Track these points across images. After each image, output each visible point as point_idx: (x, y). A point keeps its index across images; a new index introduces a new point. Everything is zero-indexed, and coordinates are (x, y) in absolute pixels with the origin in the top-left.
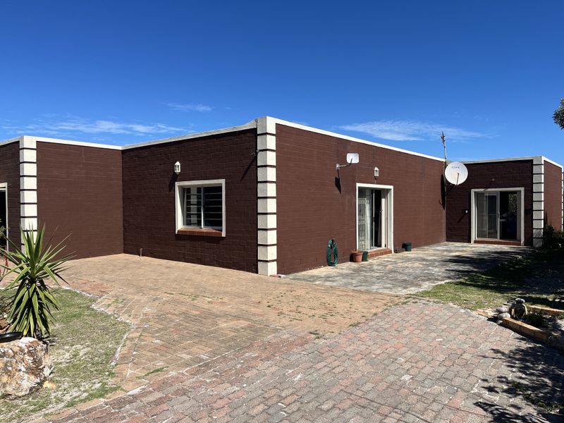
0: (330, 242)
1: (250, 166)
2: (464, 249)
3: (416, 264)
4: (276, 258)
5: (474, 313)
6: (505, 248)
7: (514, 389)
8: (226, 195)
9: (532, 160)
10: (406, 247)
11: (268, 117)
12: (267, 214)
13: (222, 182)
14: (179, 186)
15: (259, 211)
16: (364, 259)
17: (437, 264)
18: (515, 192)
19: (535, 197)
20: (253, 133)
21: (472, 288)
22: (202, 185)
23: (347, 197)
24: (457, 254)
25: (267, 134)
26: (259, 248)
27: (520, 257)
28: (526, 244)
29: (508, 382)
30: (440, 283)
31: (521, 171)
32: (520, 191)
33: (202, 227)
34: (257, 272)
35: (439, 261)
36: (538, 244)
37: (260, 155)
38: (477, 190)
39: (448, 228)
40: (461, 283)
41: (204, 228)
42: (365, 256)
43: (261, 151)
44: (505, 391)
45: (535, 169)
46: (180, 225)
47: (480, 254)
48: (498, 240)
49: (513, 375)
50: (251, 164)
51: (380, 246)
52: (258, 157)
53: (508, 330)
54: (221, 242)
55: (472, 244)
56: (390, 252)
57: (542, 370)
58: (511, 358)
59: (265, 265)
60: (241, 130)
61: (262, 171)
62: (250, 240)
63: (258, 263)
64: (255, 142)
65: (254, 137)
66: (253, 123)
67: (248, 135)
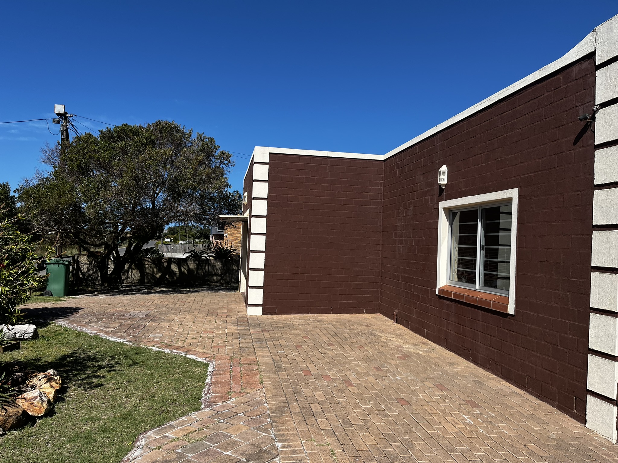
13: (512, 195)
14: (444, 209)
22: (477, 204)
26: (592, 360)
33: (477, 286)
37: (602, 118)
41: (480, 290)
43: (604, 104)
52: (596, 123)
59: (606, 411)
60: (558, 68)
61: (606, 157)
62: (569, 333)
63: (587, 399)
64: (590, 89)
65: (589, 75)
66: (587, 44)
67: (574, 77)
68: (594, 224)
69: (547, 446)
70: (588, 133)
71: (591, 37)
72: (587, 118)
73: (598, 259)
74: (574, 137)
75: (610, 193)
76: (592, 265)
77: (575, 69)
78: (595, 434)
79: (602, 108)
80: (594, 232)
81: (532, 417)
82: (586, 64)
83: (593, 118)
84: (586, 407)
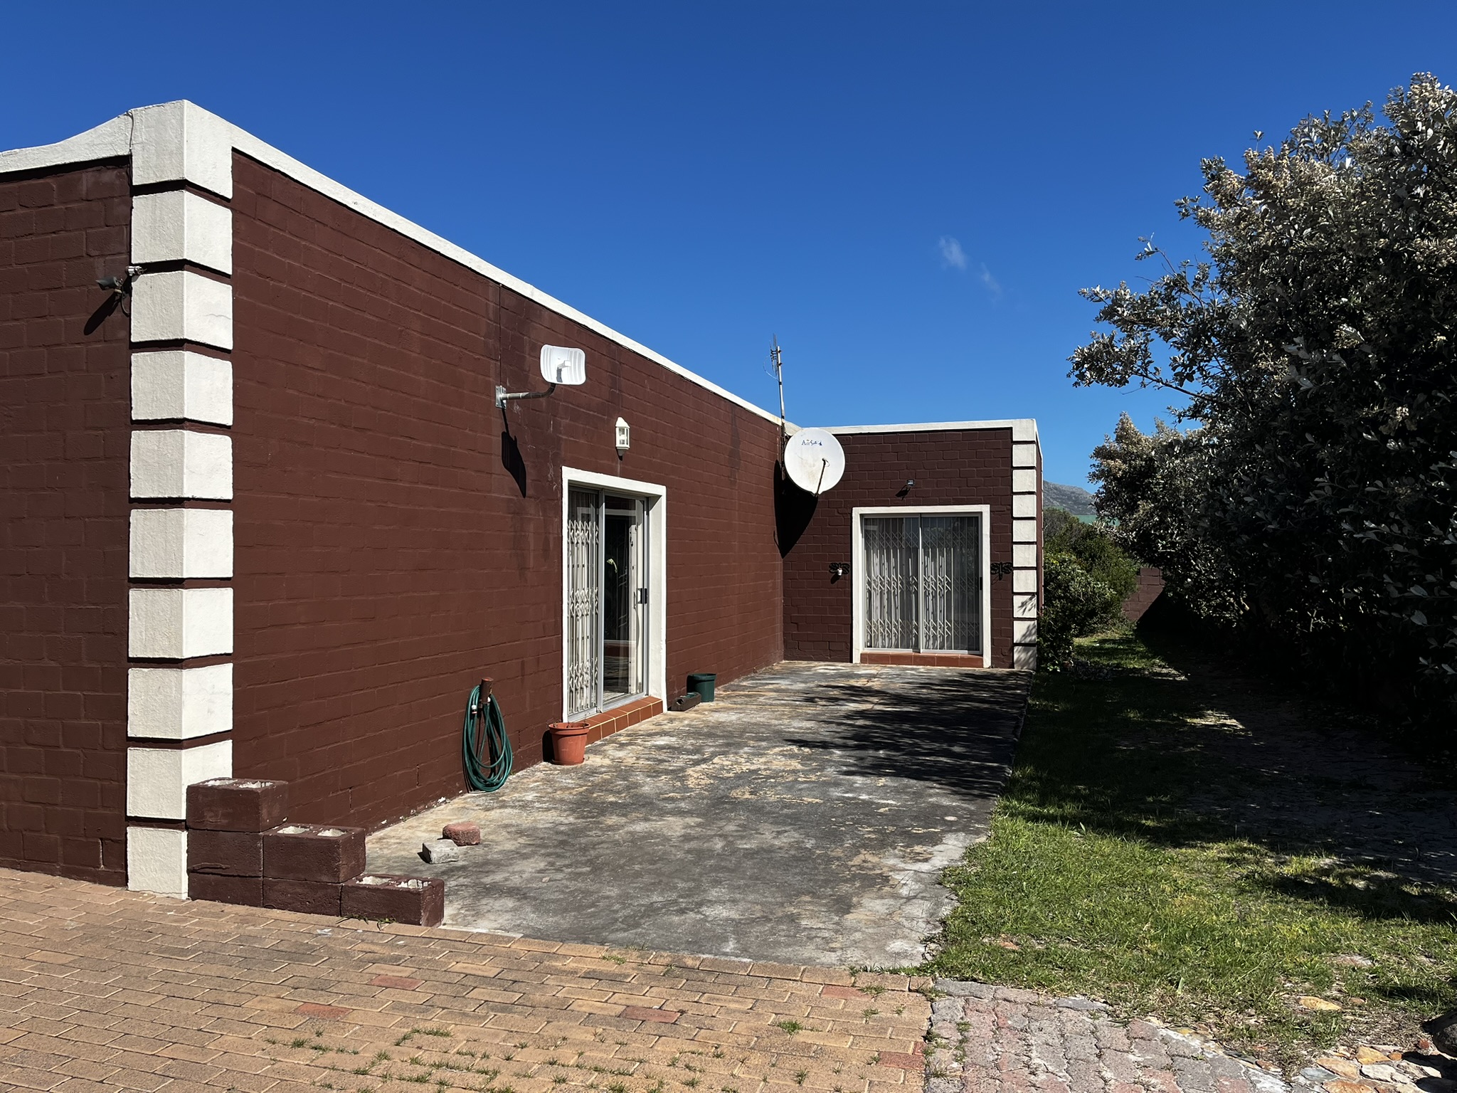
4: (228, 728)
9: (1010, 431)
10: (697, 688)
15: (136, 570)
18: (970, 517)
19: (1019, 531)
23: (534, 518)
25: (183, 186)
28: (994, 662)
31: (982, 458)
32: (980, 516)
34: (121, 882)
37: (146, 290)
38: (866, 510)
45: (1017, 455)
51: (626, 691)
52: (134, 300)
55: (856, 667)
56: (657, 708)
59: (167, 846)
60: (48, 164)
61: (155, 368)
62: (83, 715)
63: (128, 835)
64: (118, 228)
65: (116, 200)
66: (111, 135)
67: (84, 193)
68: (132, 496)
69: (67, 944)
70: (116, 315)
71: (119, 122)
72: (115, 287)
73: (143, 563)
74: (86, 318)
75: (165, 438)
76: (131, 575)
77: (87, 177)
78: (146, 897)
79: (145, 273)
80: (133, 512)
81: (17, 905)
82: (109, 176)
83: (128, 289)
84: (126, 851)
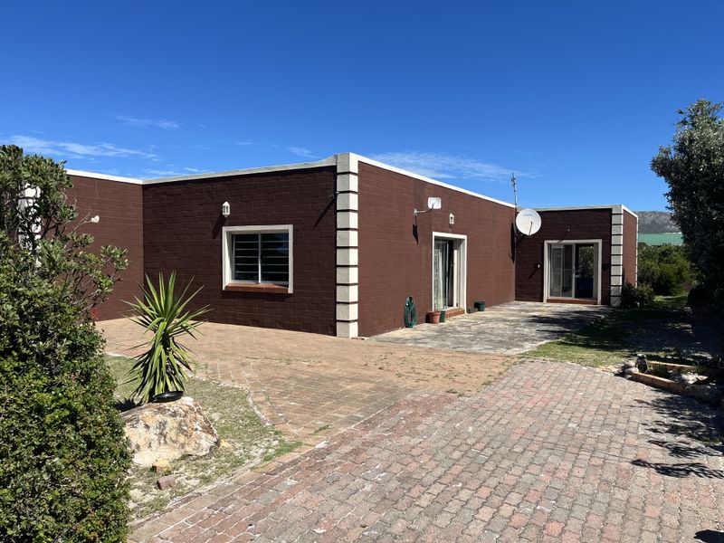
0: (408, 299)
1: (326, 211)
2: (542, 309)
3: (501, 325)
4: (356, 318)
5: (597, 370)
6: (583, 307)
7: (674, 430)
8: (294, 244)
9: (611, 209)
10: (478, 306)
11: (351, 154)
12: (348, 266)
13: (289, 228)
14: (227, 232)
15: (338, 263)
16: (442, 320)
17: (522, 324)
18: (592, 245)
19: (614, 250)
20: (332, 171)
21: (577, 348)
22: (260, 231)
23: (424, 248)
24: (536, 314)
25: (349, 173)
26: (338, 307)
27: (603, 317)
28: (602, 303)
29: (666, 425)
30: (540, 343)
31: (599, 221)
32: (598, 244)
33: (260, 281)
34: (335, 335)
35: (523, 322)
36: (615, 302)
37: (340, 198)
38: (550, 242)
39: (517, 286)
40: (561, 343)
41: (261, 284)
42: (443, 316)
43: (341, 192)
44: (667, 432)
45: (614, 219)
46: (228, 279)
47: (560, 313)
48: (573, 298)
49: (668, 420)
50: (328, 208)
51: (452, 305)
52: (338, 200)
53: (639, 384)
54: (287, 300)
55: (545, 304)
56: (463, 312)
57: (690, 415)
58: (657, 405)
60: (316, 167)
62: (325, 297)
63: (337, 324)
64: (334, 184)
65: (333, 177)
66: (332, 160)
67: (325, 174)
72: (333, 198)
75: (344, 232)
77: (325, 170)
80: (337, 250)
83: (336, 197)
84: (336, 328)
